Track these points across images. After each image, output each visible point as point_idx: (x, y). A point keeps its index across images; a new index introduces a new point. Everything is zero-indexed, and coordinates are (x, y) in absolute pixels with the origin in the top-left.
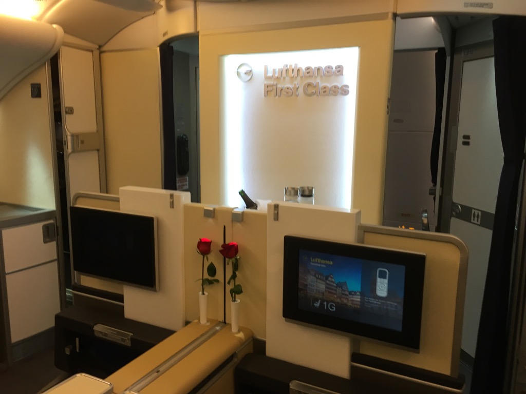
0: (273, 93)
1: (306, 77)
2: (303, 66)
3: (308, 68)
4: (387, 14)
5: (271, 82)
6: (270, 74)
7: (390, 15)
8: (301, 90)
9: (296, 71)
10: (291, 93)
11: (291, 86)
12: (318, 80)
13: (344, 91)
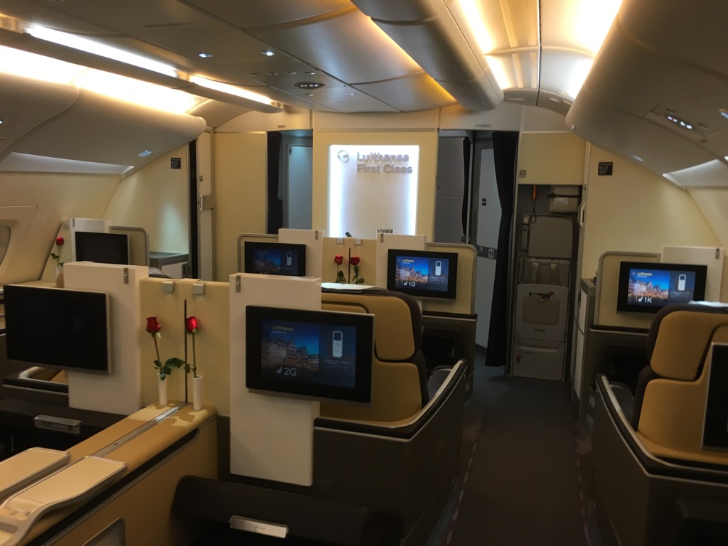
0: (363, 171)
1: (385, 161)
2: (383, 154)
3: (386, 156)
4: (434, 129)
5: (361, 163)
6: (361, 157)
7: (436, 130)
8: (382, 169)
9: (378, 157)
10: (375, 170)
11: (376, 166)
12: (393, 163)
13: (410, 170)
